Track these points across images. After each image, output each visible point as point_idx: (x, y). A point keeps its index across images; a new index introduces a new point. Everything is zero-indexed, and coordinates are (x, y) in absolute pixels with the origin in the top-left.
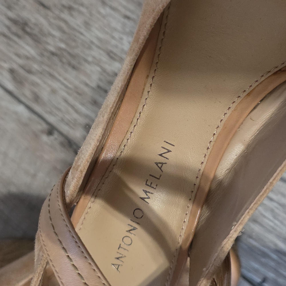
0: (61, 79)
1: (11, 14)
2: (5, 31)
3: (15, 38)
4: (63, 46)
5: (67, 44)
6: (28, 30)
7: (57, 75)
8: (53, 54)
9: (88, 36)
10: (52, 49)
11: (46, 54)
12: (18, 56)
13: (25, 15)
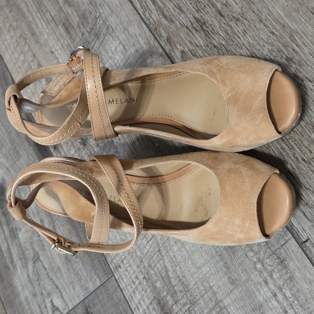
1: (197, 15)
2: (189, 25)
3: (194, 31)
4: (223, 43)
5: (227, 42)
6: (205, 27)
8: (215, 46)
9: (243, 40)
10: (216, 43)
12: (191, 43)
13: (206, 17)
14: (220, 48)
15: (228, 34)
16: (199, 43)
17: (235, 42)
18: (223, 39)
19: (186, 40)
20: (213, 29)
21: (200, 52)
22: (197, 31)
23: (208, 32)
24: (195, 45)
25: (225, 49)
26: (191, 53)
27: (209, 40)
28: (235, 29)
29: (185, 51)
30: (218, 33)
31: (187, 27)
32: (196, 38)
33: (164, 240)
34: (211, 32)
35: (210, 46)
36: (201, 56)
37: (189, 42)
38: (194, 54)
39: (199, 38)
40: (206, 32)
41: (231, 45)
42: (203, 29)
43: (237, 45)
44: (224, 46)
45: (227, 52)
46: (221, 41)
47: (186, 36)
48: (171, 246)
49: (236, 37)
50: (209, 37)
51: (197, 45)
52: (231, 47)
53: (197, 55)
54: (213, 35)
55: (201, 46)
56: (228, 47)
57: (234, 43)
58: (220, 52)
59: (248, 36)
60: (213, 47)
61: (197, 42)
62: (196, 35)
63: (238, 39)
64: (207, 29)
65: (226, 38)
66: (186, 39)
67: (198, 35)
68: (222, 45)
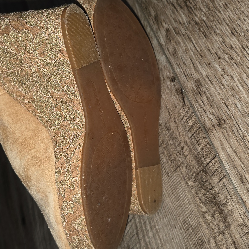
0: (194, 42)
3: (178, 8)
4: (205, 19)
5: (208, 18)
6: (188, 3)
7: (193, 39)
8: (196, 23)
9: (224, 15)
10: (197, 20)
11: (192, 22)
12: (175, 21)
14: (201, 24)
15: (209, 9)
16: (182, 20)
17: (215, 17)
18: (204, 15)
19: (171, 18)
20: (195, 5)
21: (183, 30)
22: (181, 7)
23: (191, 8)
24: (178, 22)
25: (205, 26)
26: (175, 30)
27: (191, 17)
28: (216, 3)
29: (169, 29)
30: (200, 9)
31: (173, 5)
32: (180, 15)
33: (141, 223)
34: (194, 8)
35: (192, 23)
36: (183, 34)
37: (173, 19)
38: (177, 32)
39: (183, 16)
40: (189, 8)
41: (211, 21)
42: (186, 5)
43: (218, 21)
44: (205, 22)
45: (207, 28)
46: (202, 17)
47: (172, 13)
48: (147, 231)
49: (217, 12)
50: (191, 14)
51: (180, 23)
52: (211, 23)
53: (180, 33)
54: (195, 11)
55: (184, 23)
56: (209, 23)
57: (215, 19)
58: (201, 29)
59: (228, 10)
60: (195, 24)
61: (180, 19)
62: (180, 12)
63: (219, 14)
64: (191, 5)
65: (207, 13)
66: (171, 16)
67: (182, 12)
68: (203, 22)
